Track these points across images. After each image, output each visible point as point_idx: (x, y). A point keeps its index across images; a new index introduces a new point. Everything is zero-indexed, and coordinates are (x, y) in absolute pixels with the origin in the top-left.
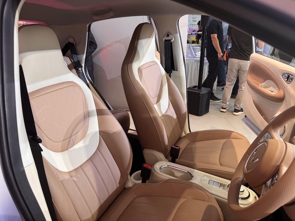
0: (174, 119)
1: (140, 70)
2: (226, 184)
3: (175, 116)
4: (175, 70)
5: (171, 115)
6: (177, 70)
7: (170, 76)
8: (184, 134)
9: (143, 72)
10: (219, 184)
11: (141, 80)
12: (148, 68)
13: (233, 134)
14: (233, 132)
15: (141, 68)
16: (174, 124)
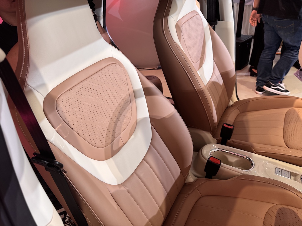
0: (220, 85)
1: (178, 27)
2: (298, 173)
3: (221, 82)
4: (220, 19)
5: (217, 81)
6: (223, 20)
7: (214, 29)
8: (231, 103)
9: (183, 28)
10: (290, 173)
11: (180, 41)
12: (188, 22)
13: (297, 101)
14: (297, 98)
15: (179, 24)
16: (220, 92)
